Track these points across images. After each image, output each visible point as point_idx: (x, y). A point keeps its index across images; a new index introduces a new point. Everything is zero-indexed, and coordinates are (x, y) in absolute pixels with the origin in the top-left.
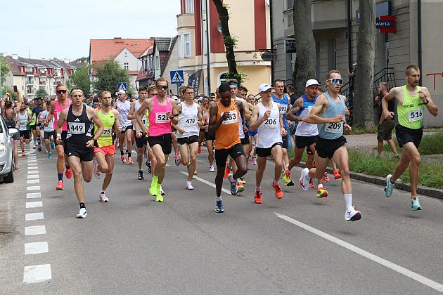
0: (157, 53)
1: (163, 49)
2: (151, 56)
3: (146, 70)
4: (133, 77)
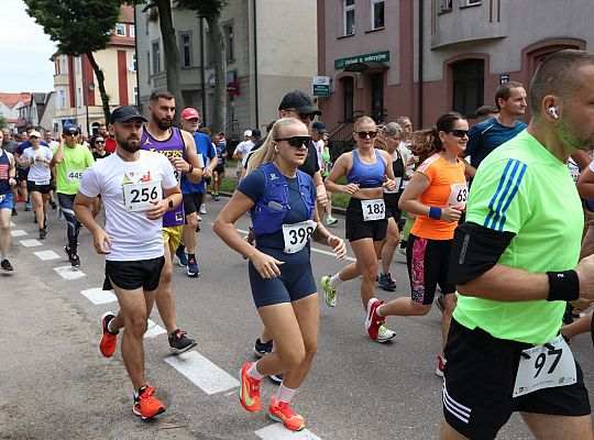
0: (34, 105)
1: (41, 103)
2: (29, 107)
3: (24, 118)
4: (12, 124)
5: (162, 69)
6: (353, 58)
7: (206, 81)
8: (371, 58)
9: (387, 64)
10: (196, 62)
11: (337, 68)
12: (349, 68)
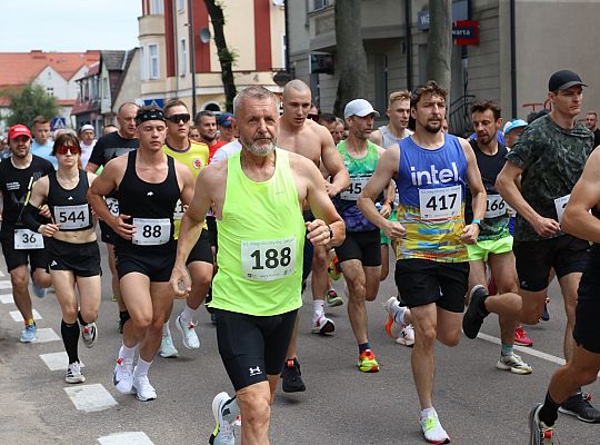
0: (105, 74)
1: (115, 68)
2: (96, 77)
3: (87, 98)
4: (66, 109)
7: (414, 19)
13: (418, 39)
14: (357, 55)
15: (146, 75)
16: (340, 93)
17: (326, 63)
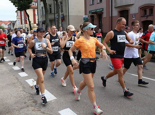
0: (12, 24)
2: (10, 25)
3: (9, 28)
4: (6, 29)
5: (44, 14)
6: (94, 10)
7: (56, 17)
8: (99, 10)
9: (103, 12)
10: (53, 12)
11: (90, 13)
12: (93, 13)
13: (56, 20)
14: (48, 22)
15: (18, 24)
16: (46, 27)
17: (44, 23)
